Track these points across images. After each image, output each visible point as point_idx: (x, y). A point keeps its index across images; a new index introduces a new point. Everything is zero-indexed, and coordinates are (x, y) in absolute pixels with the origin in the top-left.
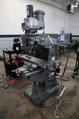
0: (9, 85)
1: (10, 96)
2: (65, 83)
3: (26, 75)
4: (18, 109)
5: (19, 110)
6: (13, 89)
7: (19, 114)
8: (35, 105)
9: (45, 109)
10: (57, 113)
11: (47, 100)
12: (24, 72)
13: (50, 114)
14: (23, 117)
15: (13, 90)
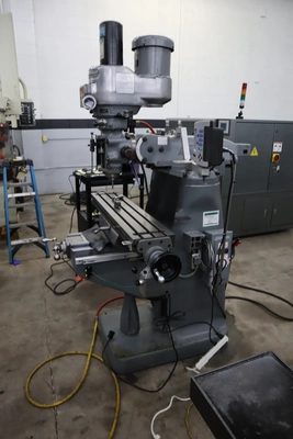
0: (74, 286)
1: (57, 321)
2: (272, 325)
3: (77, 259)
4: (55, 363)
5: (56, 368)
6: (78, 301)
7: (49, 381)
8: (111, 369)
9: (136, 394)
10: (167, 422)
11: (159, 369)
12: (74, 250)
13: (139, 415)
14: (53, 392)
15: (76, 303)
